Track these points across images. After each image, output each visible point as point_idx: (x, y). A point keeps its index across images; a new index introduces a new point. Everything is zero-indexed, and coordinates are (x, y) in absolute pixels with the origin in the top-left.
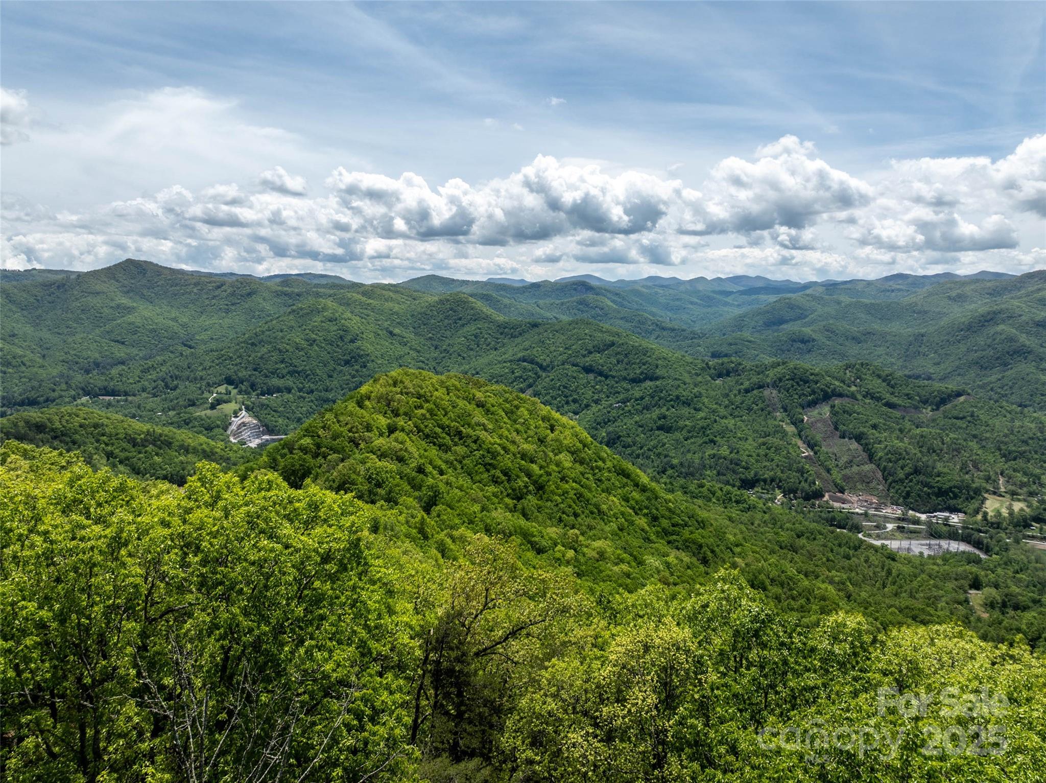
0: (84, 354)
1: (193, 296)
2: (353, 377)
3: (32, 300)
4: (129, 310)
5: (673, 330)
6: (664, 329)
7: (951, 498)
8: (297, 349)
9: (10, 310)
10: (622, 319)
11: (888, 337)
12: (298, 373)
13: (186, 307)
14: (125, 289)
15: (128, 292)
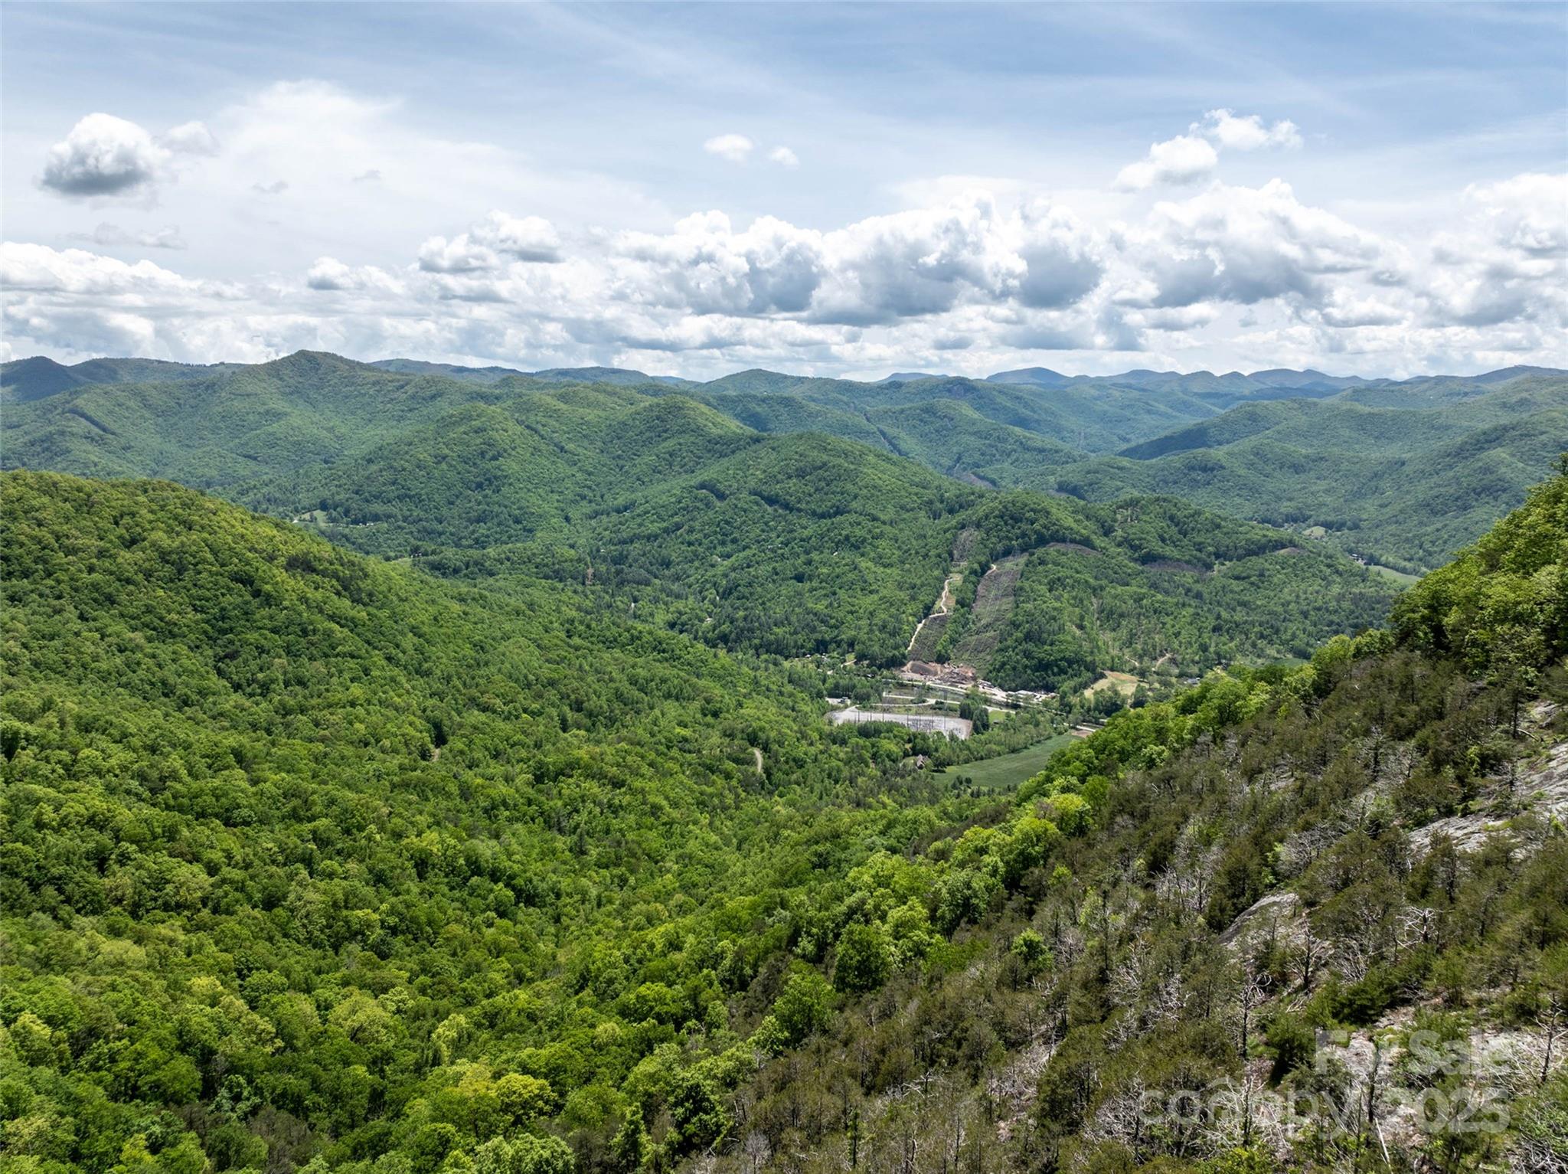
0: (200, 472)
1: (367, 399)
2: (479, 504)
3: (172, 404)
4: (278, 416)
5: (1041, 451)
6: (1028, 449)
7: (1054, 674)
8: (418, 467)
9: (142, 417)
10: (975, 433)
11: (1345, 466)
12: (410, 497)
13: (353, 413)
14: (287, 390)
15: (291, 394)
